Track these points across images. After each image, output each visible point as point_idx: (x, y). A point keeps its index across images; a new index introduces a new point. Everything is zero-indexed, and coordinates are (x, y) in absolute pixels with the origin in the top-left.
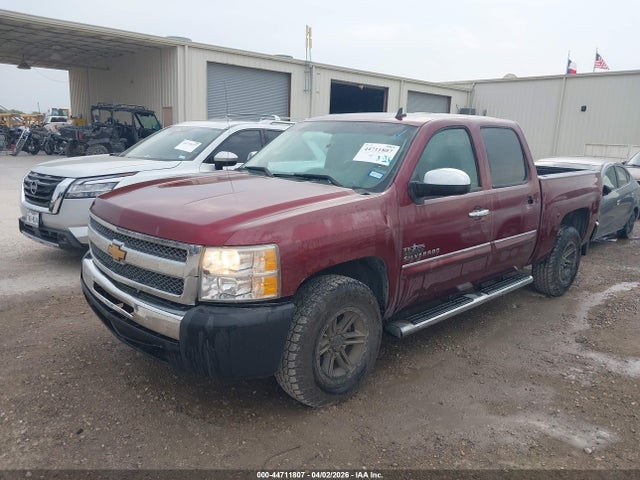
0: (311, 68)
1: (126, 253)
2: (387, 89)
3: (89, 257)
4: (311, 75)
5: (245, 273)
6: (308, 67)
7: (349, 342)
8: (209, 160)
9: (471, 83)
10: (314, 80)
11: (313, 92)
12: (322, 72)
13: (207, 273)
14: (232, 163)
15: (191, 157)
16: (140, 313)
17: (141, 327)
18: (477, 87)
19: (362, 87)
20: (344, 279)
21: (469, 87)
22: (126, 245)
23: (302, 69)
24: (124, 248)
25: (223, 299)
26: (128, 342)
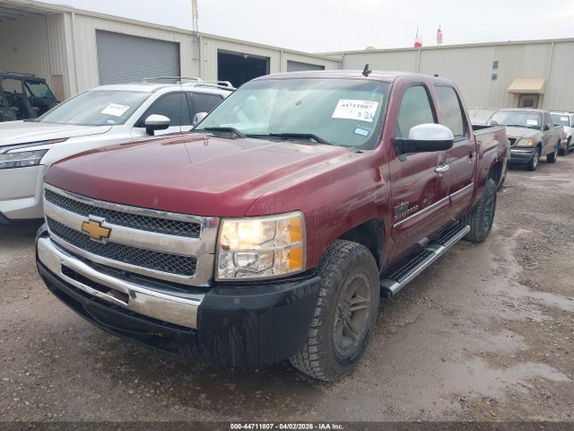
0: (199, 39)
1: (110, 230)
2: (269, 58)
3: (45, 234)
4: (199, 44)
5: (267, 247)
6: (195, 37)
7: (353, 309)
8: (140, 124)
9: (340, 54)
10: (201, 50)
11: (202, 61)
12: (209, 42)
13: (226, 248)
14: (163, 126)
15: (121, 121)
16: (140, 300)
17: (138, 315)
18: (347, 58)
19: (246, 56)
20: (352, 245)
21: (339, 58)
22: (108, 221)
23: (190, 39)
24: (106, 224)
25: (240, 277)
26: (116, 331)
